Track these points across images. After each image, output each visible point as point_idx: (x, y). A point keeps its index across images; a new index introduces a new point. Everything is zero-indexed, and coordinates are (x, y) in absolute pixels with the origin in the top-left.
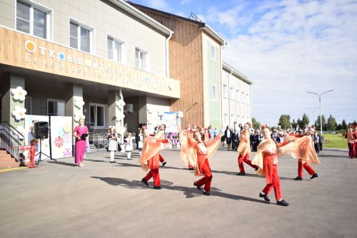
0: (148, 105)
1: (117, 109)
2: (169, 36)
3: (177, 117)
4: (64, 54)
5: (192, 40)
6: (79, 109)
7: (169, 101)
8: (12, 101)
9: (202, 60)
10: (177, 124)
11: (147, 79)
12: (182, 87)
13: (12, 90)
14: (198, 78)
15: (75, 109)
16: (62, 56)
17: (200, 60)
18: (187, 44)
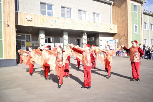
0: (100, 37)
1: (84, 39)
2: (112, 4)
3: (115, 42)
4: (56, 20)
5: (122, 4)
6: (66, 40)
7: (112, 35)
8: (40, 39)
9: (127, 14)
10: (115, 45)
11: (97, 26)
12: (118, 28)
13: (40, 35)
14: (125, 23)
15: (64, 41)
16: (55, 21)
17: (126, 14)
18: (120, 7)
